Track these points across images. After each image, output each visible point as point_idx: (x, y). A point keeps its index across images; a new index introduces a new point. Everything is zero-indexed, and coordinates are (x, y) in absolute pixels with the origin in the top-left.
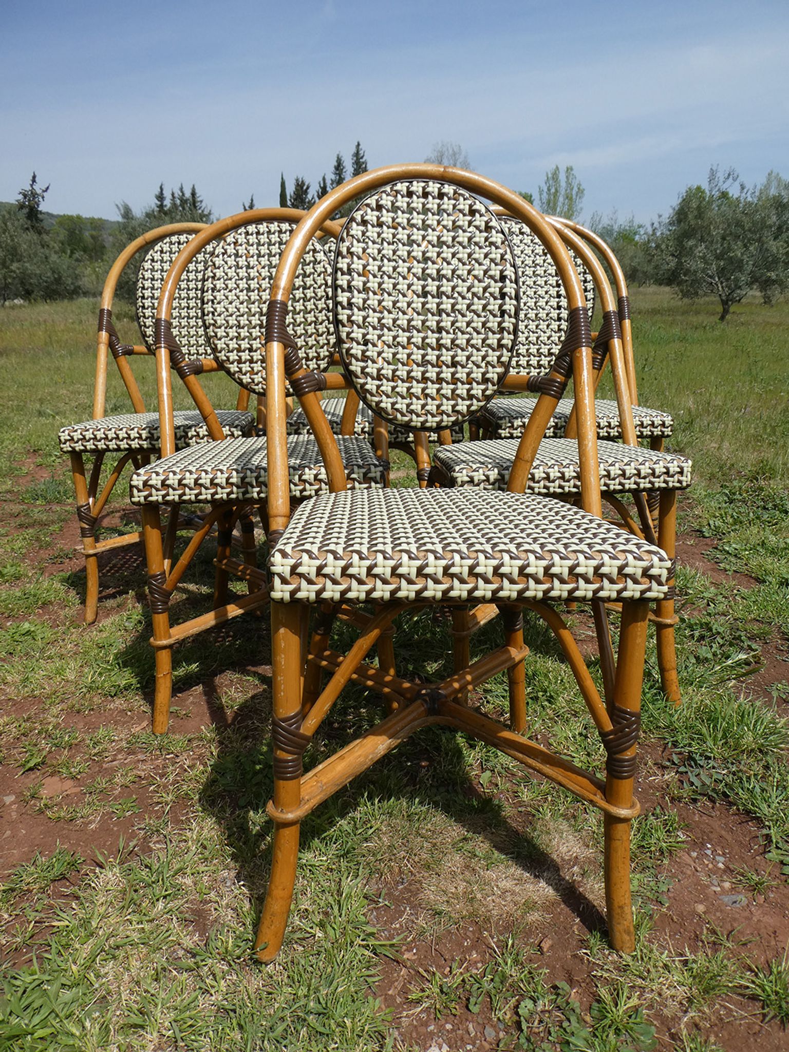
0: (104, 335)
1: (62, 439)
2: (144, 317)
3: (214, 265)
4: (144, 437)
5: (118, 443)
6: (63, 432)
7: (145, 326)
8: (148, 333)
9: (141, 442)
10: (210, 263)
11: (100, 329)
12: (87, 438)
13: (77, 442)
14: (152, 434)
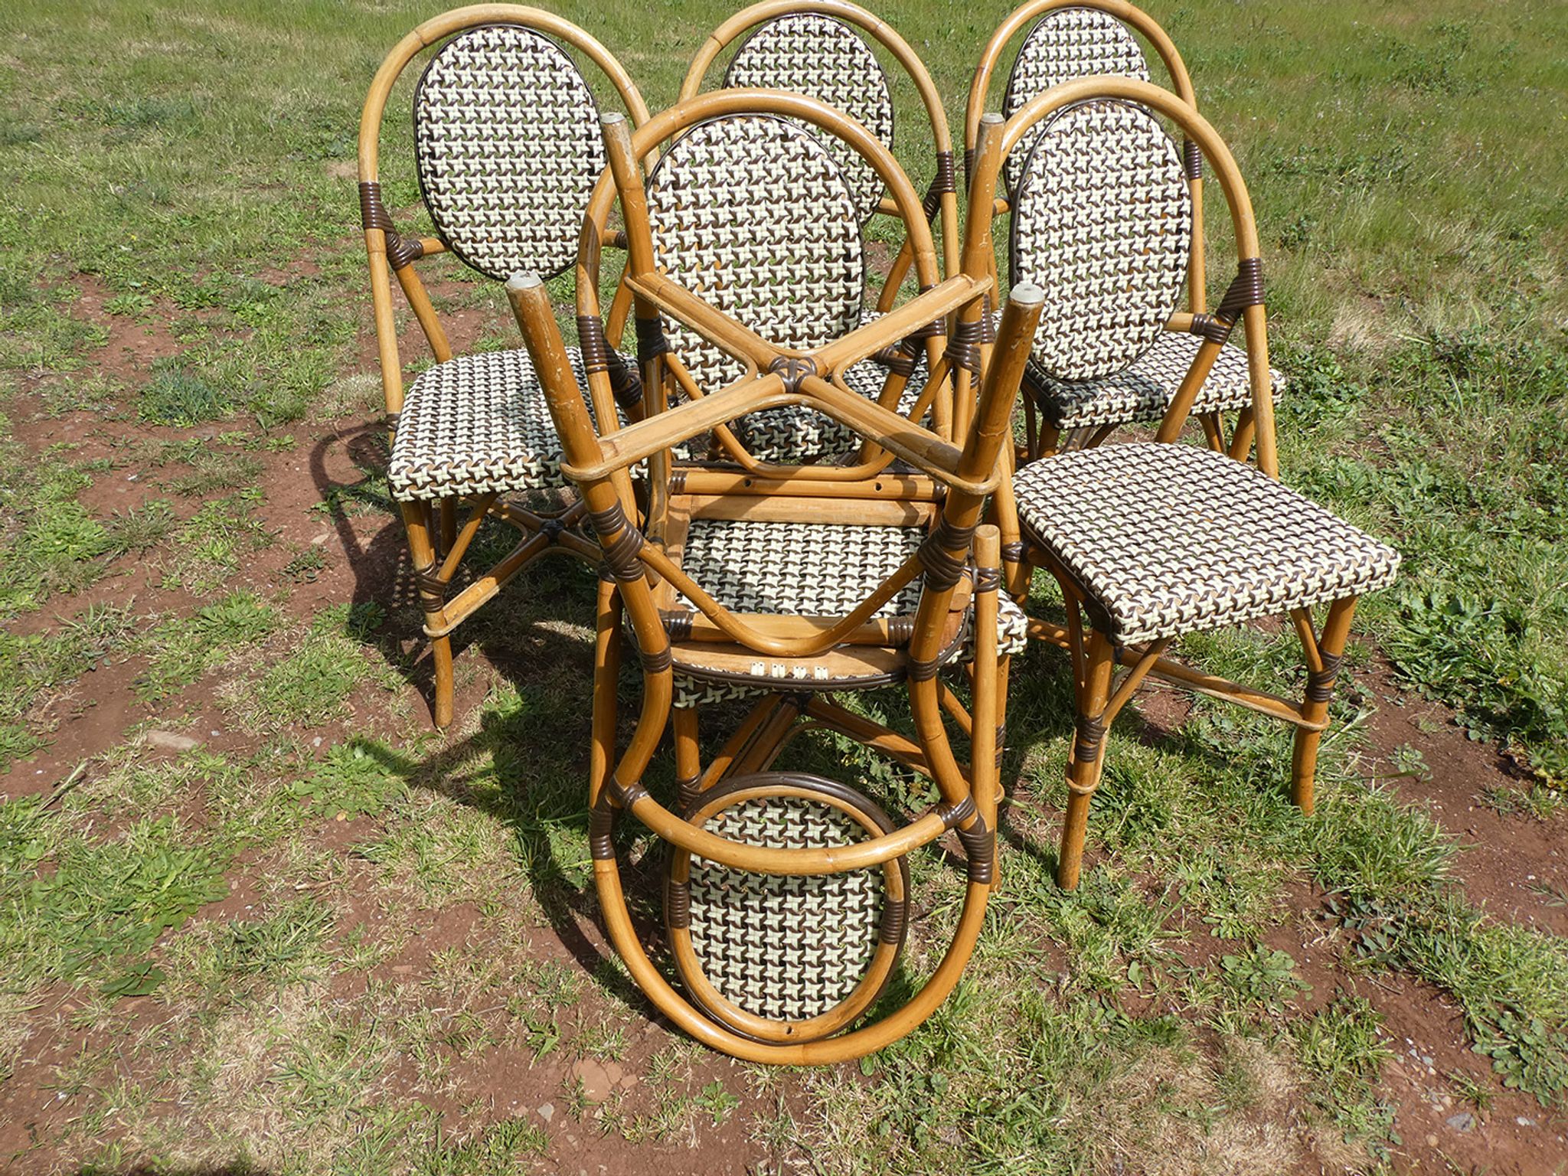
0: (377, 236)
1: (397, 484)
2: (437, 190)
3: (660, 205)
4: (534, 473)
5: (492, 484)
6: (398, 473)
7: (440, 206)
8: (446, 220)
9: (529, 480)
10: (653, 202)
11: (366, 225)
12: (440, 480)
13: (423, 487)
14: (547, 468)
